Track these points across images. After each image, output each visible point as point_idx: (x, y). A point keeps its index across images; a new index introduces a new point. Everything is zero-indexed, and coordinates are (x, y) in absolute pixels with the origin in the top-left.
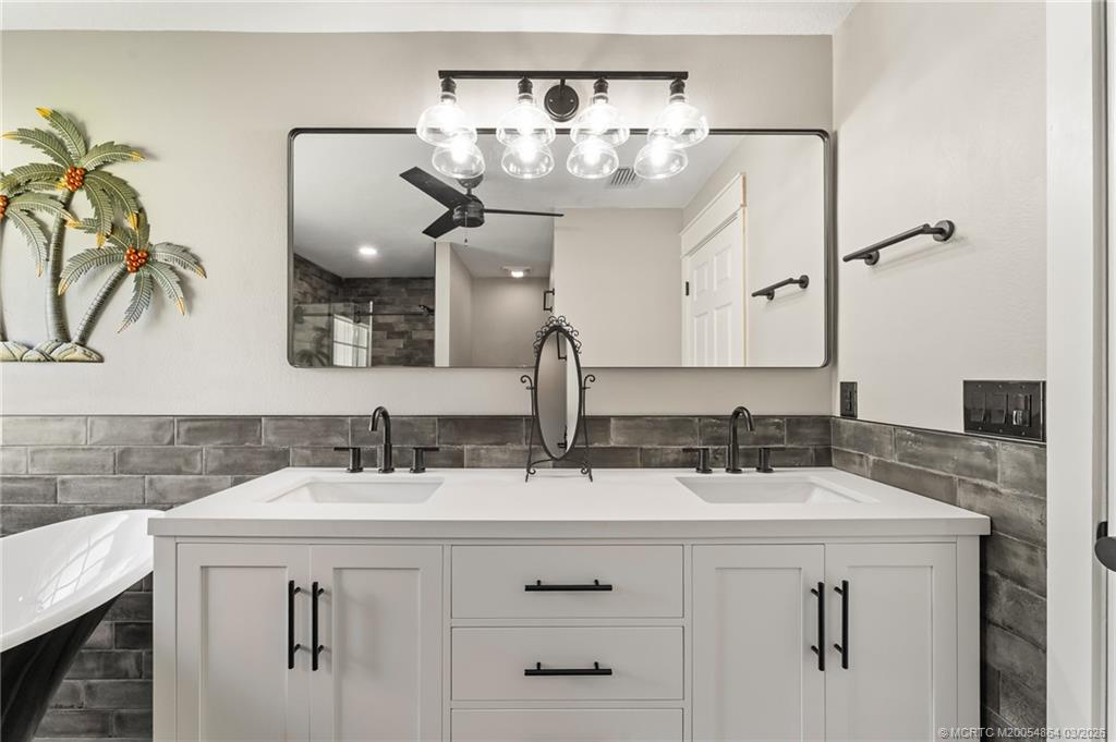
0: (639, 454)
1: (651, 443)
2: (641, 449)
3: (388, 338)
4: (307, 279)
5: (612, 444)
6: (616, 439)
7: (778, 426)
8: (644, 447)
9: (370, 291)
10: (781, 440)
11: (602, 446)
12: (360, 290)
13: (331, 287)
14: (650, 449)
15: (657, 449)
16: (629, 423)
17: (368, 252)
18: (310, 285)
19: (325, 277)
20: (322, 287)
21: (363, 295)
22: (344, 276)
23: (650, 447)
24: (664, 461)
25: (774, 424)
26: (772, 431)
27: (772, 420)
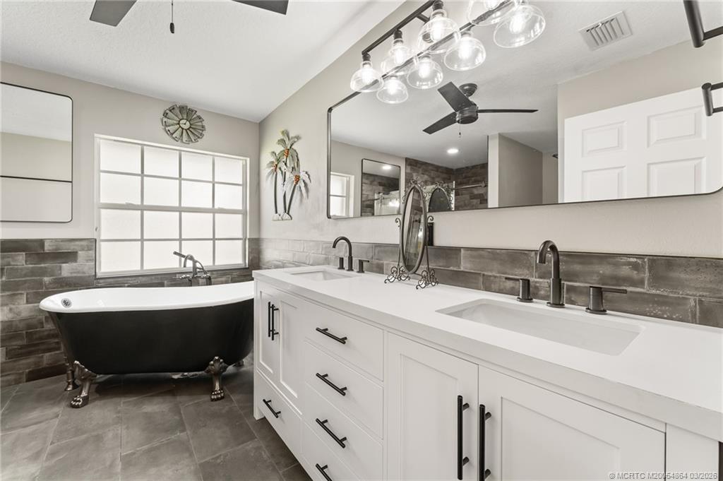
0: (481, 279)
1: (491, 271)
2: (484, 275)
3: (481, 203)
4: (427, 173)
5: (462, 269)
6: (465, 266)
7: (635, 267)
8: (486, 273)
9: (469, 175)
10: (640, 283)
11: (455, 269)
12: (464, 175)
13: (445, 176)
14: (490, 276)
15: (495, 277)
16: (474, 253)
17: (453, 151)
18: (430, 176)
19: (440, 170)
20: (438, 177)
21: (466, 177)
22: (455, 168)
23: (490, 274)
24: (502, 287)
25: (629, 264)
26: (625, 271)
27: (624, 260)
